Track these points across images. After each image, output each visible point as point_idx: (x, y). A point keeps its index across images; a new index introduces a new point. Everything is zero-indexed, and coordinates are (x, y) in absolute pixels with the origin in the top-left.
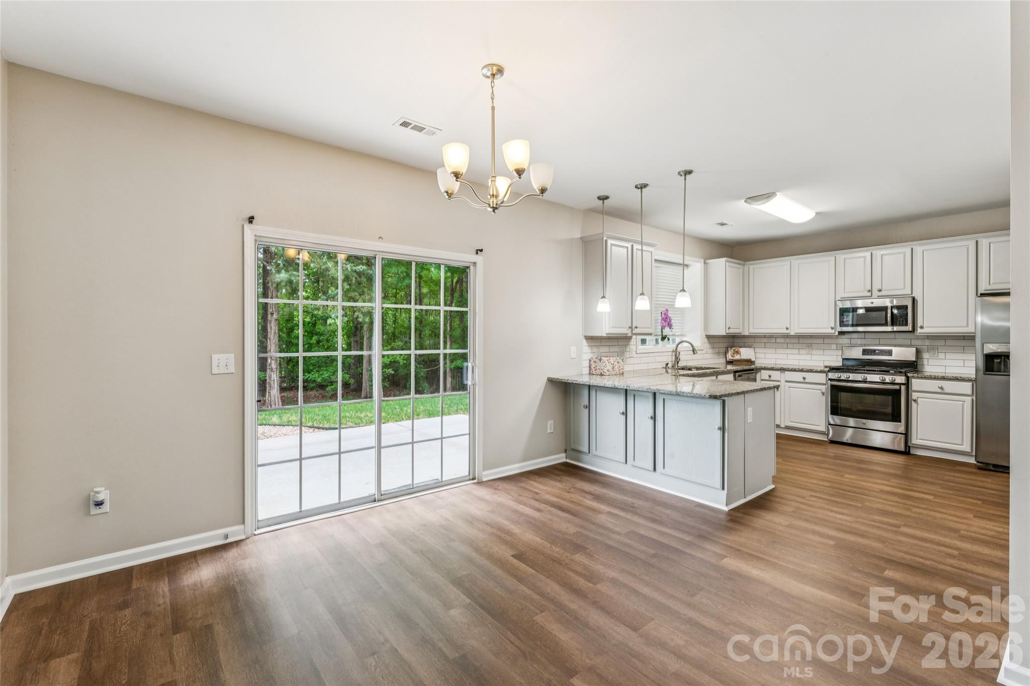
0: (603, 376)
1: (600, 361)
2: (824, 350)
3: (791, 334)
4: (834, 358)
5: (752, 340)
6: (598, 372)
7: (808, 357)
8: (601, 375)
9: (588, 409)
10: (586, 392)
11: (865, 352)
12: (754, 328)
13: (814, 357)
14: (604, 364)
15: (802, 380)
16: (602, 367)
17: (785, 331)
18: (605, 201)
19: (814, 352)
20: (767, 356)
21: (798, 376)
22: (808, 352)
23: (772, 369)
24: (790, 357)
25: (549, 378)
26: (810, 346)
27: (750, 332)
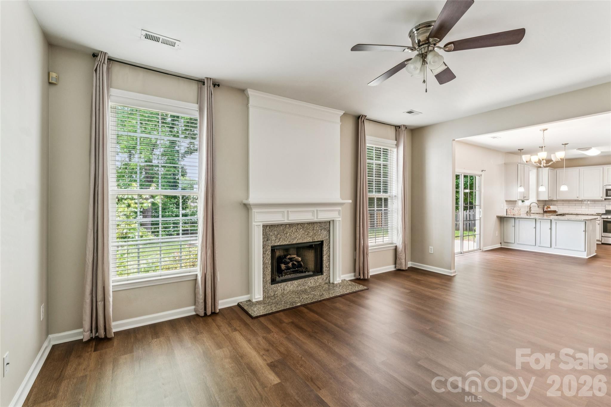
2: (595, 206)
3: (579, 199)
4: (601, 210)
5: (555, 202)
7: (587, 209)
9: (514, 227)
12: (559, 197)
13: (590, 210)
17: (576, 198)
18: (521, 151)
19: (590, 207)
20: (564, 209)
24: (577, 209)
26: (587, 205)
27: (557, 198)
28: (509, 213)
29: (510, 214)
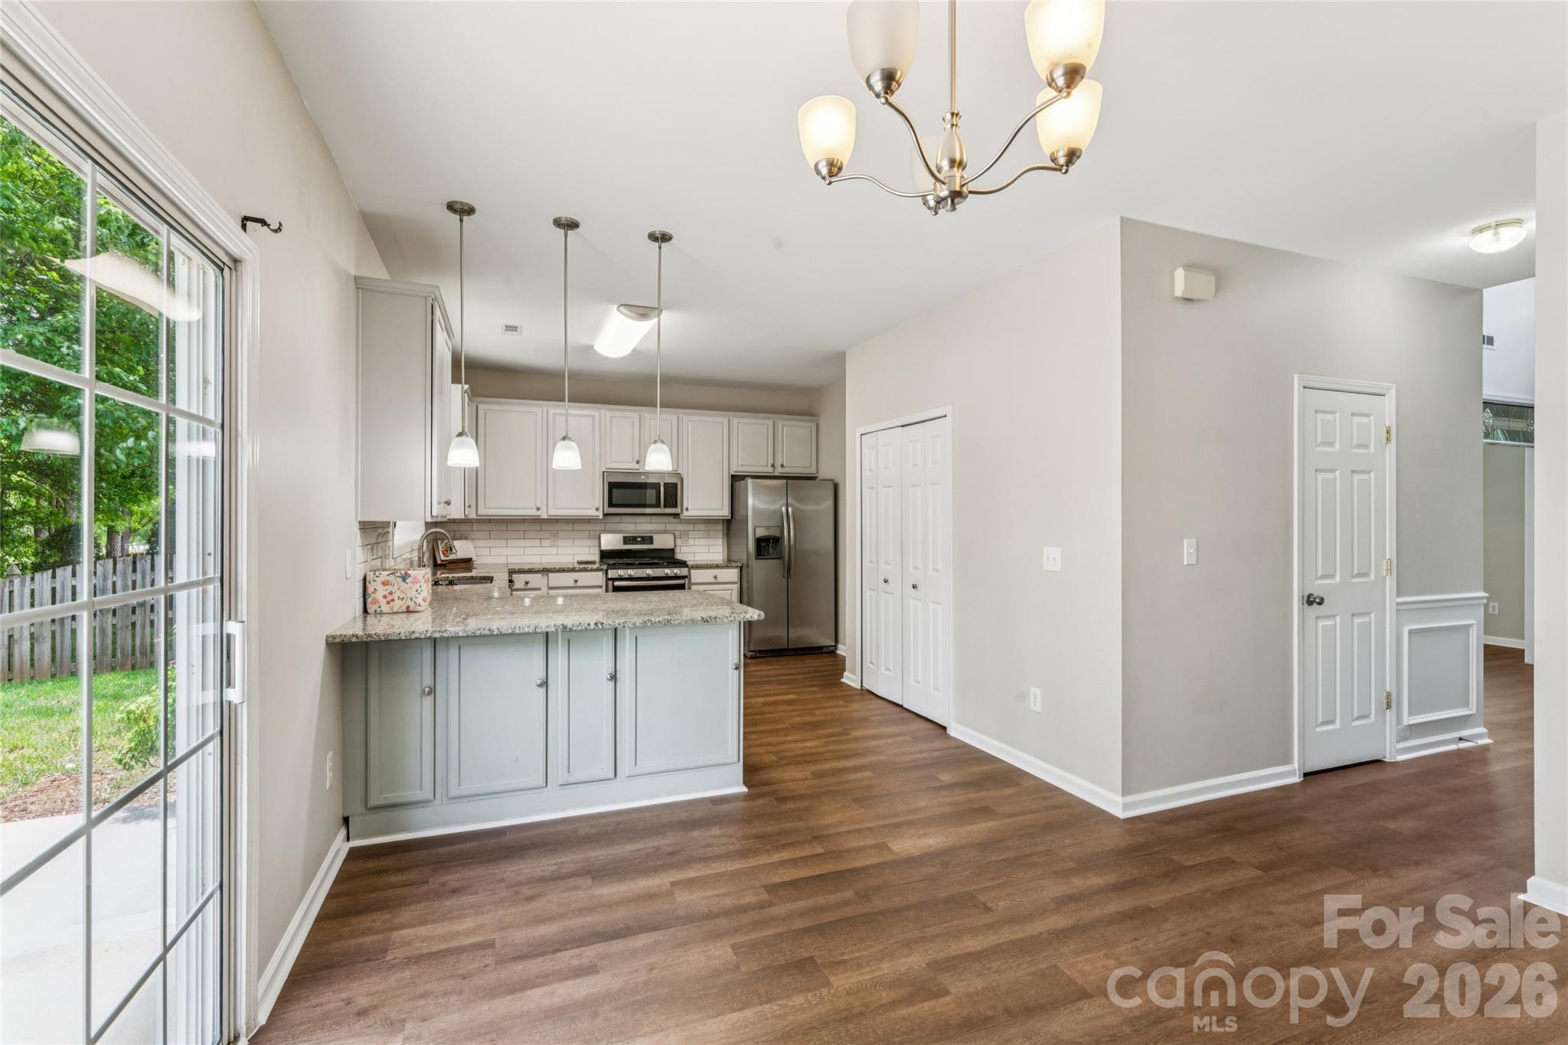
0: (411, 615)
1: (404, 580)
2: (573, 539)
3: (542, 517)
4: (586, 550)
5: (465, 527)
6: (398, 605)
7: (554, 550)
8: (408, 611)
9: (433, 696)
10: (428, 654)
11: (626, 540)
12: (485, 508)
13: (561, 551)
14: (416, 586)
15: (572, 584)
16: (413, 594)
17: (534, 512)
18: (465, 218)
19: (561, 543)
20: (494, 551)
21: (567, 579)
22: (552, 543)
23: (531, 571)
24: (528, 551)
25: (334, 637)
26: (555, 535)
27: (480, 513)
28: (383, 602)
29: (386, 608)
